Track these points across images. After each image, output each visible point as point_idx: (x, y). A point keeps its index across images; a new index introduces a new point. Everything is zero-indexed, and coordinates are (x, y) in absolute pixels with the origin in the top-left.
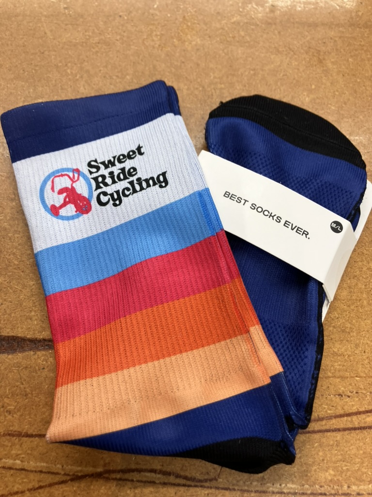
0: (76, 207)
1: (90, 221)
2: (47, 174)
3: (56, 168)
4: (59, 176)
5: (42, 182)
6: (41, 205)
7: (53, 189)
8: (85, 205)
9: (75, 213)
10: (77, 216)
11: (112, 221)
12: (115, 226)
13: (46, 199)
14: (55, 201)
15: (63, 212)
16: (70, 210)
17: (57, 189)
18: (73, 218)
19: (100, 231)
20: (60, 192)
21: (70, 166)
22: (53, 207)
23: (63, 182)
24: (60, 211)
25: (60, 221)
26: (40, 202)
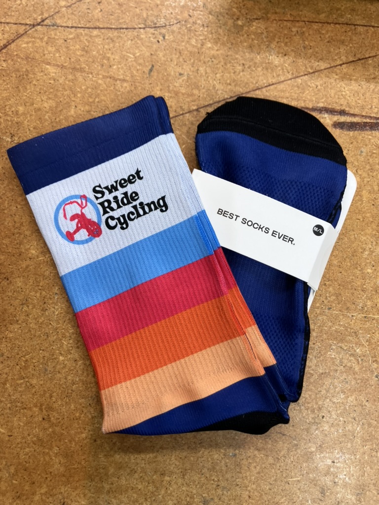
0: (88, 232)
1: (102, 243)
2: (58, 203)
3: (65, 197)
4: (69, 204)
5: (54, 211)
6: (58, 233)
7: (65, 216)
8: (96, 229)
9: (88, 237)
10: (90, 240)
11: (121, 243)
12: (124, 247)
13: (61, 226)
14: (69, 227)
15: (77, 237)
16: (83, 234)
17: (69, 216)
18: (87, 241)
19: (111, 252)
20: (73, 218)
21: (77, 193)
22: (68, 233)
23: (73, 209)
24: (75, 236)
25: (76, 246)
26: (56, 230)
